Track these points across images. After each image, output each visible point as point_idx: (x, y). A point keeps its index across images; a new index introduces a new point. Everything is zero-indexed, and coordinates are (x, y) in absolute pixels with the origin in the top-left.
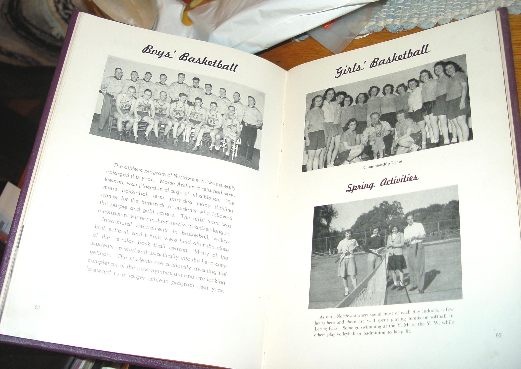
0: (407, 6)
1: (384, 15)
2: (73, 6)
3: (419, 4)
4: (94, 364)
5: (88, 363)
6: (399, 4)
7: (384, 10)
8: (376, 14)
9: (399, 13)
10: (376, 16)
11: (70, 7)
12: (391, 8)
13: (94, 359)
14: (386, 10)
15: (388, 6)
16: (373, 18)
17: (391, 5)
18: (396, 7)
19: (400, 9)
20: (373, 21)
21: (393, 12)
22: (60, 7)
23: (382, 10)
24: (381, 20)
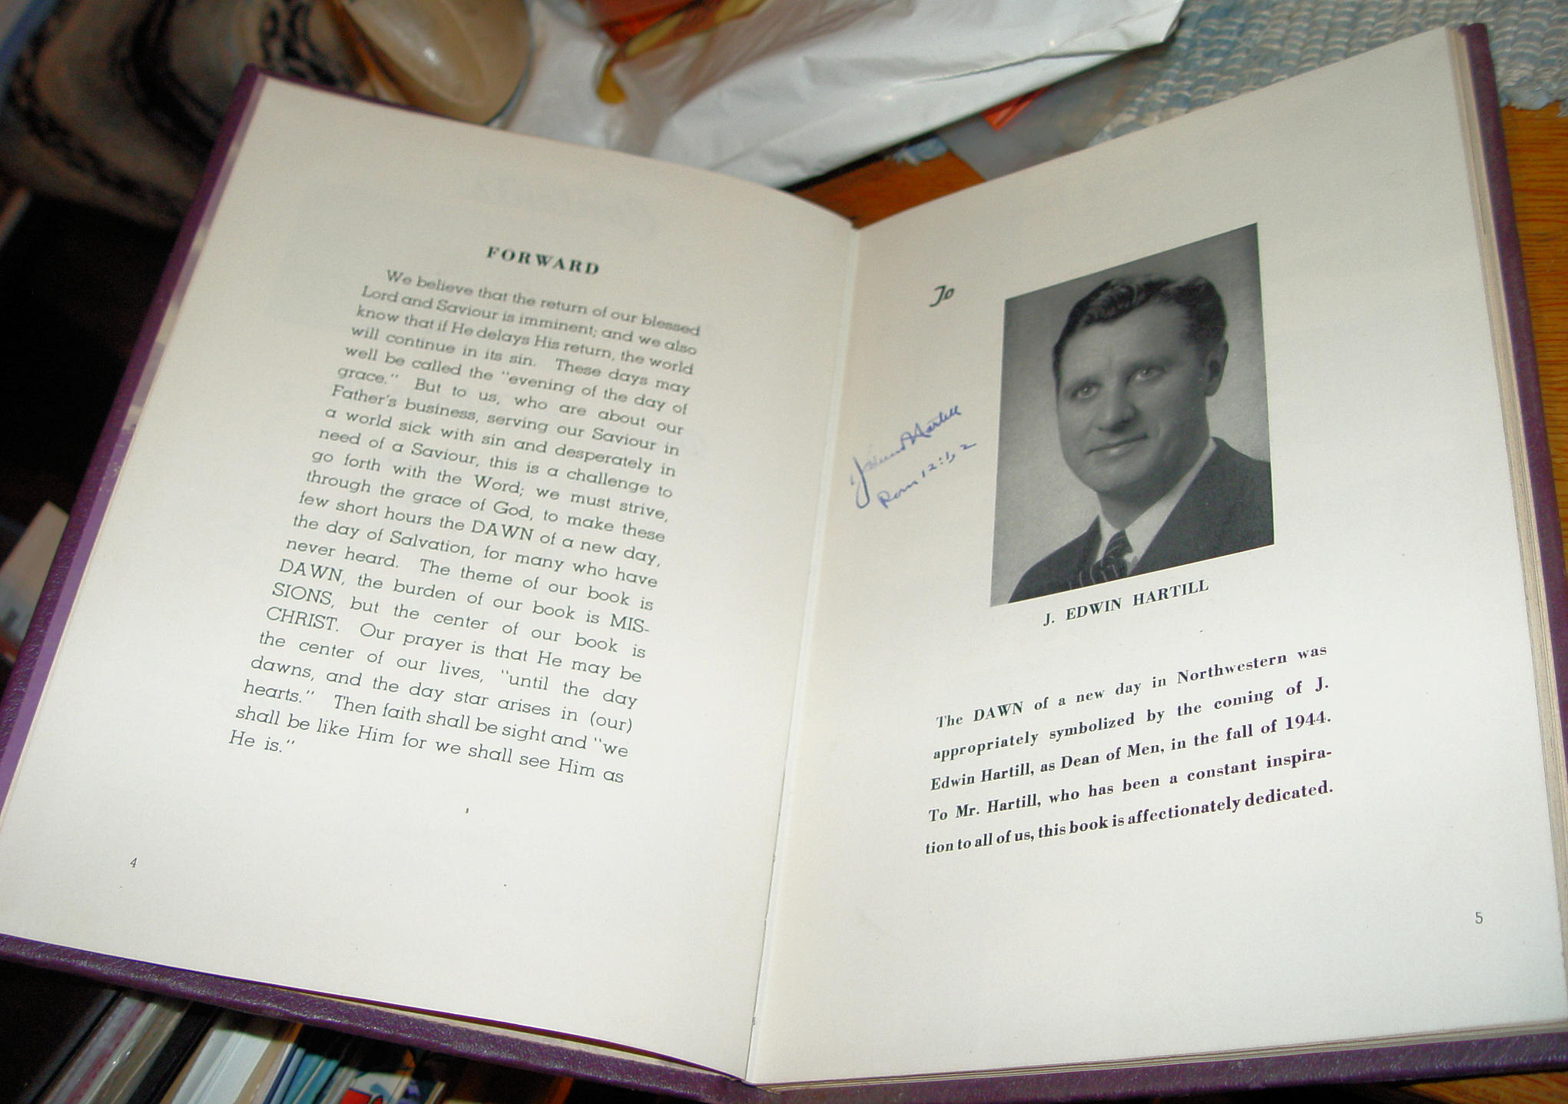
0: (1231, 73)
1: (1163, 97)
2: (313, 49)
3: (1264, 70)
4: (185, 1016)
5: (167, 1011)
6: (1209, 69)
7: (1164, 82)
8: (1139, 94)
9: (1206, 91)
10: (1139, 100)
11: (303, 50)
12: (1183, 78)
13: (188, 1001)
14: (1170, 82)
15: (1177, 72)
16: (1132, 103)
17: (1185, 70)
18: (1199, 77)
19: (1209, 81)
20: (1129, 112)
21: (1190, 89)
22: (277, 48)
23: (1160, 83)
24: (1151, 110)
